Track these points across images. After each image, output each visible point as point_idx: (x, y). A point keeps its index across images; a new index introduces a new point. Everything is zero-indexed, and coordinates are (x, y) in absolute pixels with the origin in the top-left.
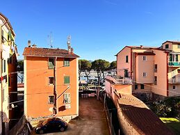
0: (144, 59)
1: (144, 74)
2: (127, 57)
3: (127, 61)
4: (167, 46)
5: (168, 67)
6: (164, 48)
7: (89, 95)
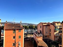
0: (47, 27)
1: (47, 32)
2: (41, 26)
3: (41, 28)
4: (54, 23)
5: (54, 31)
6: (53, 24)
7: (28, 39)
